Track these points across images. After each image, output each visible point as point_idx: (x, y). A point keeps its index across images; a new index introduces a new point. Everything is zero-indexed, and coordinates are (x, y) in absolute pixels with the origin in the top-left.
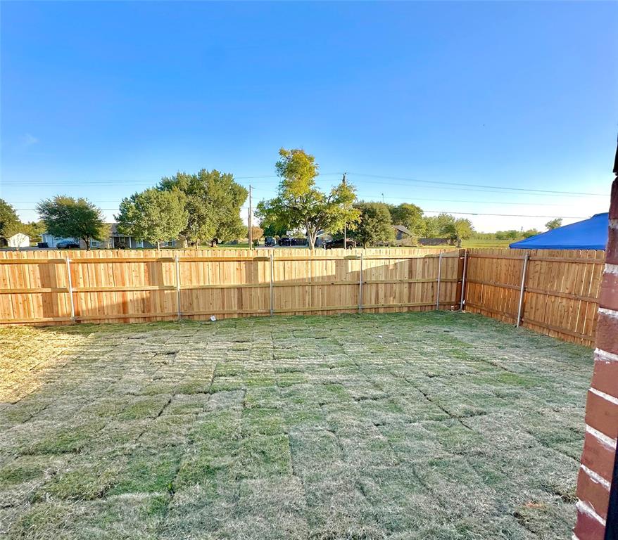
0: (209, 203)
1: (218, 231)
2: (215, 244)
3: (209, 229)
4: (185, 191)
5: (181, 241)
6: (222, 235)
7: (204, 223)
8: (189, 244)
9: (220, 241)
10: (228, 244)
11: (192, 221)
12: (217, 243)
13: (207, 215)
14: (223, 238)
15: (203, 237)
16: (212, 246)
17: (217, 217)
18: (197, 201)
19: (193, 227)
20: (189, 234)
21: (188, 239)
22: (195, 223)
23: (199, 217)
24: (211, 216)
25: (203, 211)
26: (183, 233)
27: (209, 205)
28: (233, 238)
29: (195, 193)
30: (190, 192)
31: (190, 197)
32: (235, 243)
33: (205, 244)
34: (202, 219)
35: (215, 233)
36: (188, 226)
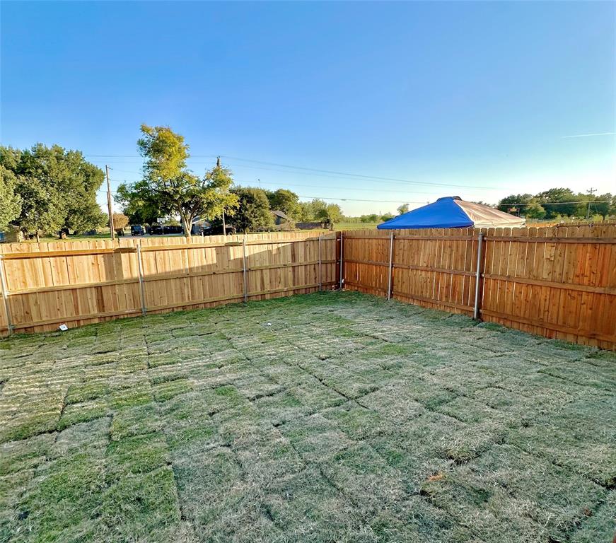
0: (52, 186)
1: (67, 219)
2: (64, 236)
3: (54, 217)
4: (13, 169)
5: (15, 233)
6: (73, 224)
7: (46, 210)
8: (26, 237)
9: (71, 232)
10: (83, 235)
11: (26, 208)
12: (67, 234)
13: (49, 200)
14: (75, 228)
15: (46, 227)
16: (61, 238)
17: (65, 203)
18: (34, 184)
19: (30, 215)
20: (24, 224)
21: (24, 230)
22: (33, 210)
23: (37, 202)
24: (55, 201)
25: (43, 195)
26: (16, 222)
27: (51, 188)
28: (89, 227)
29: (30, 173)
30: (21, 171)
31: (22, 178)
32: (92, 234)
33: (50, 236)
34: (42, 205)
35: (63, 221)
36: (23, 214)
